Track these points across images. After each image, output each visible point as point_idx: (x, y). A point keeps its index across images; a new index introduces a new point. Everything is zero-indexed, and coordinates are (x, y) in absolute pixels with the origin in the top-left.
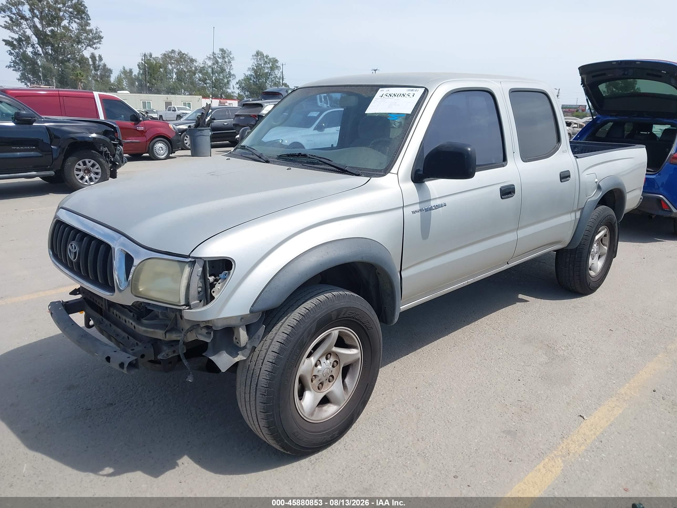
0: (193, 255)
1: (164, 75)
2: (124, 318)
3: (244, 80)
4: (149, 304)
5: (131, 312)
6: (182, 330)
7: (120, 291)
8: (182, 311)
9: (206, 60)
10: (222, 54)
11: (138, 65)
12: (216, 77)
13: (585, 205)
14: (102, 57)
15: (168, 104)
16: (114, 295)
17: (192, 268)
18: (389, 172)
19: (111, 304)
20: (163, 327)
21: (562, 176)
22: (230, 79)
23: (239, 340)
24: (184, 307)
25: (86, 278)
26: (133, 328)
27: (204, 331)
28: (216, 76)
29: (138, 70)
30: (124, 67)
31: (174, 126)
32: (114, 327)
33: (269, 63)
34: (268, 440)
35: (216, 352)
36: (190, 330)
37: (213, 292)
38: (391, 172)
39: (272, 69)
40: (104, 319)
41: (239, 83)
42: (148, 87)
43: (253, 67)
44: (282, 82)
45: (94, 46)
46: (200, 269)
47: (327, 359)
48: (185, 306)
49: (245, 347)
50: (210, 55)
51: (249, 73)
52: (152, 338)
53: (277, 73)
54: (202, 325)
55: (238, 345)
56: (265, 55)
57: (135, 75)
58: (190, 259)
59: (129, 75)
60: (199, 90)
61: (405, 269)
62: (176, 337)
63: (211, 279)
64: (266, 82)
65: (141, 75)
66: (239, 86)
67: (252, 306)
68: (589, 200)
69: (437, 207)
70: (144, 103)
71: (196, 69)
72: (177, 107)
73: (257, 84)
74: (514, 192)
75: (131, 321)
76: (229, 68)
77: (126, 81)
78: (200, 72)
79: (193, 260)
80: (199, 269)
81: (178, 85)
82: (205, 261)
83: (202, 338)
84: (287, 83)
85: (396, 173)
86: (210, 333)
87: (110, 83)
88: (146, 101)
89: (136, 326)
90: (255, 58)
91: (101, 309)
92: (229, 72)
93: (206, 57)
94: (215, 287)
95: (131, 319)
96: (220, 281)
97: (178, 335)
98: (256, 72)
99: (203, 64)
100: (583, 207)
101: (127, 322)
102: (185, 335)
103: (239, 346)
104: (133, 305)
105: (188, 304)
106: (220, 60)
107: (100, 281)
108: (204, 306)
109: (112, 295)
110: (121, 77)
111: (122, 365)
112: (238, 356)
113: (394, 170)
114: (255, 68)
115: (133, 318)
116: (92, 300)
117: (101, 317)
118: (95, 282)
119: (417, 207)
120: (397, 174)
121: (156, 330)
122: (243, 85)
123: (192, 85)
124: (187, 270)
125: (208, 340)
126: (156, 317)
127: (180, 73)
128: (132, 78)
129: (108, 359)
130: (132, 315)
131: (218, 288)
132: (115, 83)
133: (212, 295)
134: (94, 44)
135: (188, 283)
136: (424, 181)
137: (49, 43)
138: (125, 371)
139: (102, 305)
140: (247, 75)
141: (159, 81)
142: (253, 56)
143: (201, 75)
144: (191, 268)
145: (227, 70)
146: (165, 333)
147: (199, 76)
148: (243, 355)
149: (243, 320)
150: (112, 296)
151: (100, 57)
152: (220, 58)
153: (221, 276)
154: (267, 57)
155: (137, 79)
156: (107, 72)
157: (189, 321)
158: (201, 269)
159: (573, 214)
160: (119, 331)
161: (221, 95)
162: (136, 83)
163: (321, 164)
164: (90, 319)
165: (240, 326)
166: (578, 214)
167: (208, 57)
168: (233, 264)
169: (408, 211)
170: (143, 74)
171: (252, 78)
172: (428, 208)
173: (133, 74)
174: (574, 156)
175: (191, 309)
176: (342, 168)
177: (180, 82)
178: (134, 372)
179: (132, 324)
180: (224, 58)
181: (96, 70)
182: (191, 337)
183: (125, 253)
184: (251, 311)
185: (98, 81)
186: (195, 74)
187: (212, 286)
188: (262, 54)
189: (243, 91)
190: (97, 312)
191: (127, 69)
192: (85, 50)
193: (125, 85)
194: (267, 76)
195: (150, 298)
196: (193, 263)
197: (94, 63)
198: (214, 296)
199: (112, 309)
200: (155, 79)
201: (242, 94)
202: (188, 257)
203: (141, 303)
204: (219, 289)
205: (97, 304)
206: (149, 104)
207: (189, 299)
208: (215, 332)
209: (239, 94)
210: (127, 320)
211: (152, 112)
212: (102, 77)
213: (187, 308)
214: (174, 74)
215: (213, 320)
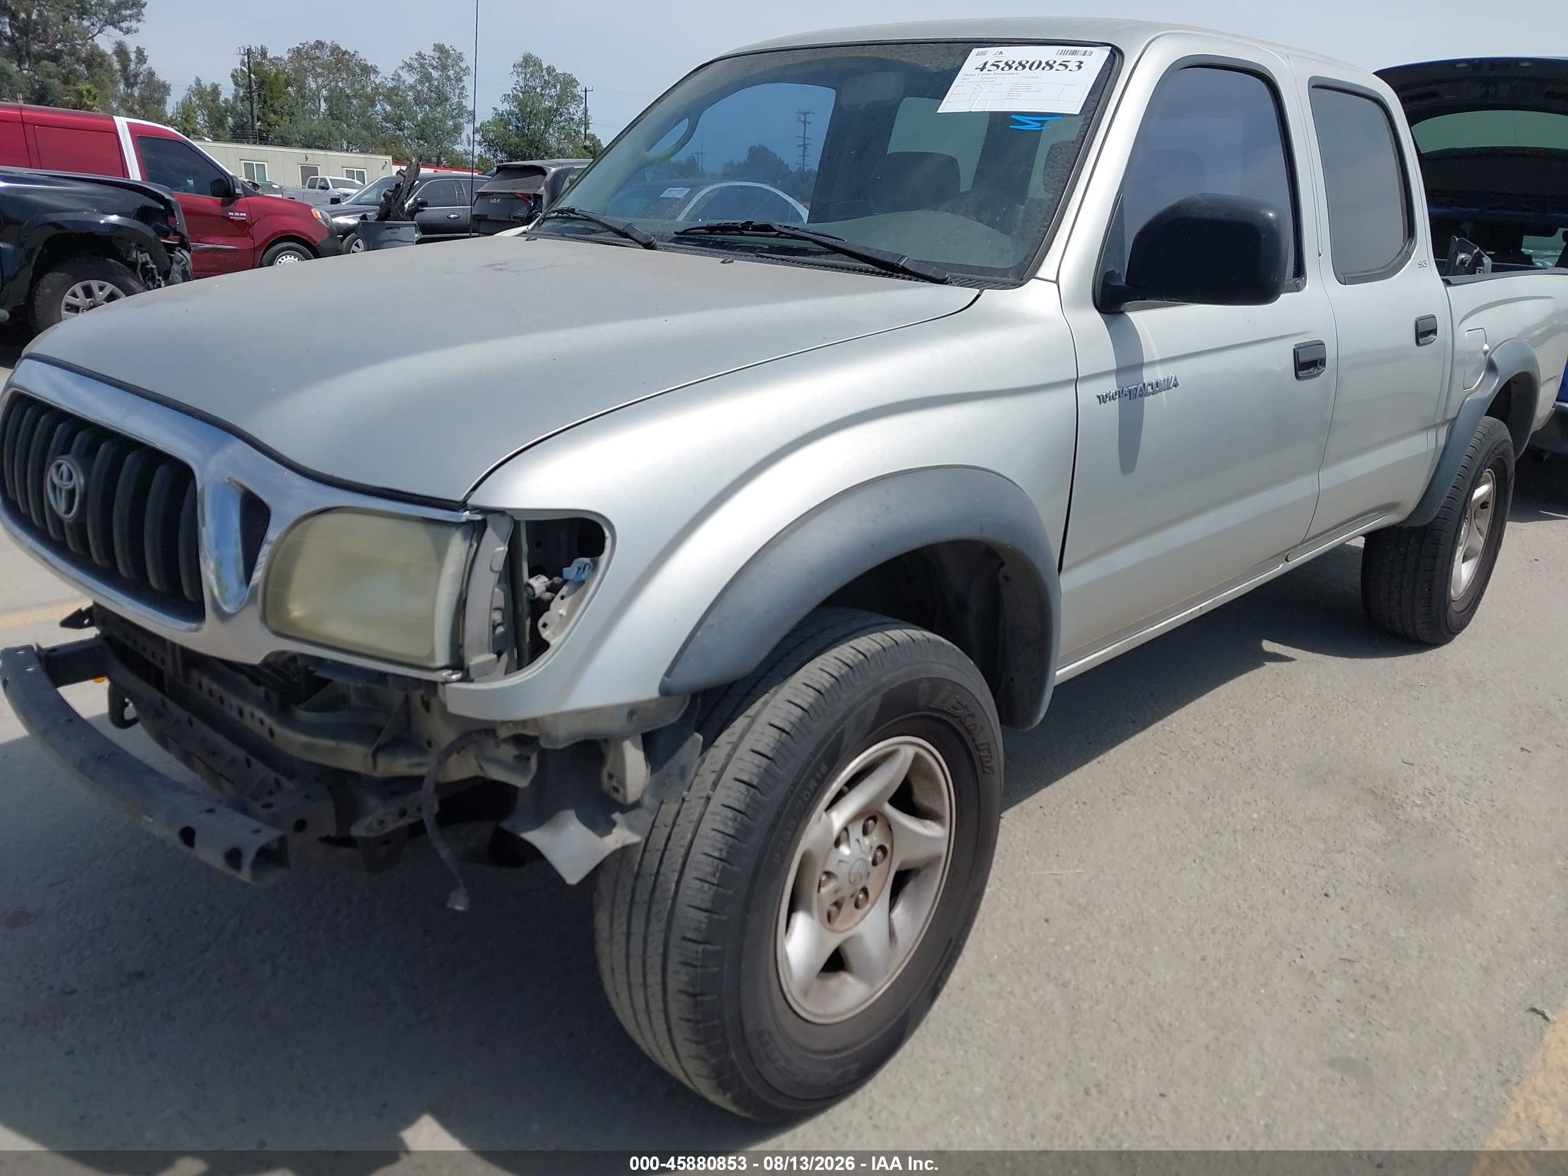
0: (475, 500)
1: (298, 104)
2: (234, 701)
3: (493, 123)
4: (320, 661)
5: (258, 683)
6: (429, 744)
7: (223, 617)
8: (440, 687)
9: (400, 72)
10: (439, 58)
11: (233, 77)
12: (427, 114)
13: (1459, 411)
14: (144, 51)
15: (308, 172)
16: (201, 629)
17: (475, 545)
18: (1033, 276)
19: (193, 660)
20: (366, 732)
21: (1420, 331)
22: (461, 121)
23: (622, 782)
24: (445, 674)
25: (107, 575)
26: (267, 735)
27: (508, 752)
28: (425, 111)
29: (234, 87)
30: (198, 79)
31: (327, 216)
32: (201, 728)
33: (554, 86)
34: (693, 1078)
35: (543, 817)
36: (456, 748)
37: (545, 625)
38: (1039, 275)
39: (561, 100)
40: (169, 703)
41: (482, 129)
42: (259, 130)
43: (515, 92)
44: (585, 132)
45: (124, 25)
46: (498, 549)
47: (865, 832)
48: (450, 672)
49: (637, 805)
50: (412, 59)
51: (505, 107)
52: (326, 767)
53: (574, 110)
54: (504, 733)
55: (618, 797)
56: (545, 66)
57: (226, 99)
58: (467, 513)
59: (211, 100)
60: (384, 145)
61: (1071, 568)
62: (410, 766)
63: (539, 583)
64: (545, 131)
65: (242, 100)
66: (483, 137)
67: (668, 673)
68: (1467, 400)
69: (1157, 387)
70: (249, 167)
71: (376, 92)
72: (330, 180)
73: (524, 135)
74: (1323, 362)
75: (259, 714)
76: (457, 94)
77: (203, 114)
78: (388, 98)
79: (479, 517)
80: (495, 549)
81: (333, 129)
82: (516, 524)
83: (497, 774)
84: (596, 135)
85: (1054, 279)
86: (528, 759)
87: (164, 118)
88: (255, 163)
89: (278, 730)
90: (521, 73)
91: (160, 673)
92: (459, 103)
93: (402, 64)
94: (548, 610)
95: (260, 706)
96: (564, 590)
97: (416, 760)
98: (522, 105)
99: (393, 79)
100: (1455, 416)
101: (247, 716)
102: (440, 763)
103: (621, 801)
104: (266, 663)
105: (458, 664)
106: (435, 74)
107: (153, 583)
108: (508, 672)
109: (197, 630)
110: (191, 103)
111: (234, 857)
112: (615, 831)
113: (1047, 270)
114: (521, 95)
115: (266, 704)
116: (129, 643)
117: (160, 696)
118: (137, 588)
119: (1110, 385)
120: (1057, 282)
121: (343, 745)
122: (491, 135)
123: (366, 130)
124: (458, 547)
125: (521, 782)
126: (339, 702)
127: (336, 98)
128: (218, 108)
129: (188, 836)
130: (263, 695)
131: (561, 611)
132: (177, 118)
133: (540, 635)
134: (124, 19)
135: (461, 595)
136: (1122, 309)
138: (245, 875)
139: (163, 662)
140: (501, 112)
141: (286, 118)
142: (515, 65)
143: (388, 108)
144: (471, 546)
145: (454, 99)
146: (374, 755)
147: (384, 109)
148: (631, 828)
149: (635, 718)
150: (194, 634)
151: (140, 53)
152: (436, 67)
153: (570, 572)
154: (550, 70)
155: (232, 110)
156: (156, 90)
157: (455, 718)
158: (502, 549)
159: (1432, 434)
160: (219, 740)
161: (439, 159)
162: (230, 119)
163: (818, 254)
164: (127, 700)
165: (625, 738)
166: (1443, 432)
167: (406, 65)
168: (607, 534)
169: (1089, 392)
170: (247, 99)
171: (513, 121)
172: (1136, 389)
173: (222, 98)
174: (1443, 280)
175: (472, 681)
176: (889, 260)
177: (338, 122)
178: (273, 877)
179: (262, 722)
180: (444, 67)
181: (130, 85)
182: (461, 768)
183: (242, 490)
184: (665, 691)
185: (134, 112)
186: (373, 105)
187: (540, 607)
188: (537, 63)
189: (490, 150)
190: (149, 681)
191: (207, 85)
192: (99, 32)
193: (201, 122)
194: (548, 118)
195: (327, 642)
196: (476, 530)
197: (124, 67)
198: (548, 639)
199: (195, 674)
200: (275, 113)
201: (487, 156)
202: (462, 505)
203: (294, 658)
204: (561, 616)
205: (147, 656)
206: (260, 169)
207: (461, 646)
208: (544, 754)
209: (482, 157)
210: (247, 708)
211: (269, 187)
212: (144, 102)
213: (454, 677)
214: (322, 101)
215: (542, 718)
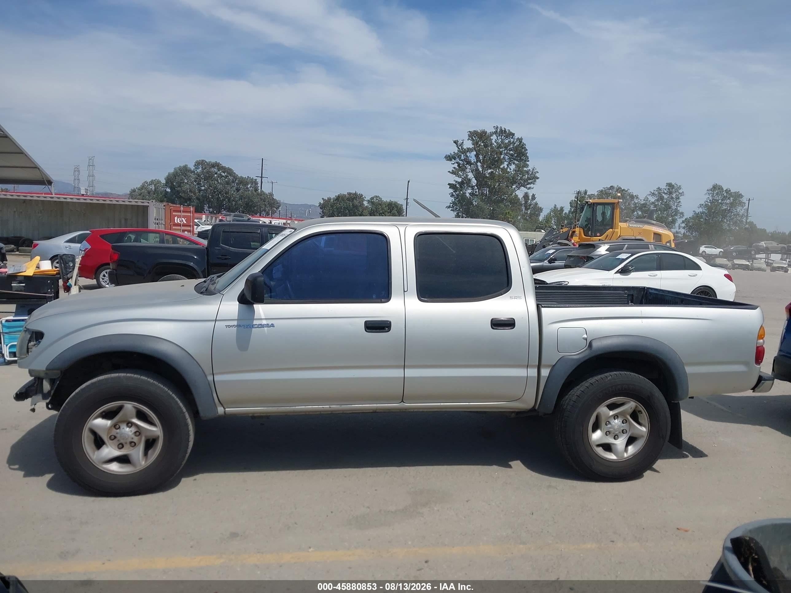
3: (693, 218)
9: (648, 197)
10: (669, 189)
11: (570, 203)
12: (659, 215)
14: (535, 196)
28: (658, 213)
29: (570, 207)
30: (555, 205)
33: (729, 198)
39: (732, 205)
41: (686, 221)
43: (706, 203)
44: (746, 220)
45: (528, 186)
50: (655, 191)
51: (700, 210)
53: (740, 210)
56: (725, 189)
57: (565, 213)
59: (559, 213)
64: (722, 221)
65: (572, 213)
66: (686, 225)
71: (636, 207)
73: (709, 223)
76: (675, 205)
77: (555, 219)
90: (711, 193)
92: (676, 209)
93: (649, 193)
98: (709, 208)
99: (644, 200)
106: (666, 196)
110: (550, 215)
114: (709, 204)
122: (691, 224)
128: (562, 216)
134: (529, 184)
137: (486, 185)
140: (697, 213)
142: (708, 190)
143: (640, 213)
145: (674, 207)
147: (638, 214)
151: (533, 196)
152: (666, 193)
154: (728, 191)
155: (567, 217)
156: (538, 210)
167: (651, 193)
170: (574, 212)
171: (704, 216)
180: (671, 193)
181: (527, 209)
185: (527, 220)
186: (633, 212)
188: (720, 188)
189: (689, 231)
191: (559, 207)
192: (518, 190)
194: (724, 214)
197: (526, 202)
201: (688, 234)
209: (684, 234)
212: (531, 215)
